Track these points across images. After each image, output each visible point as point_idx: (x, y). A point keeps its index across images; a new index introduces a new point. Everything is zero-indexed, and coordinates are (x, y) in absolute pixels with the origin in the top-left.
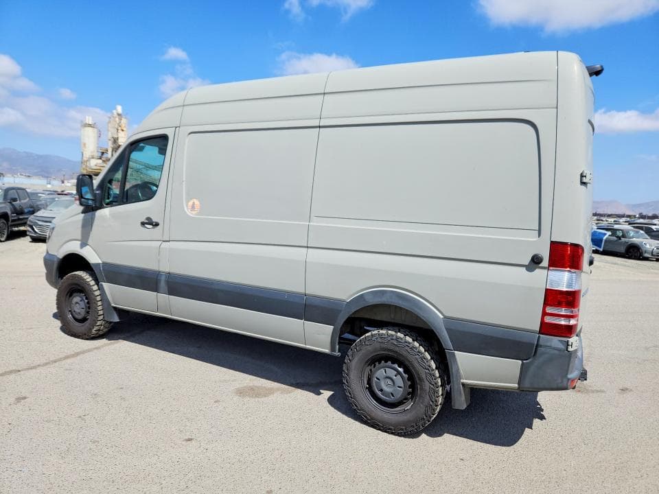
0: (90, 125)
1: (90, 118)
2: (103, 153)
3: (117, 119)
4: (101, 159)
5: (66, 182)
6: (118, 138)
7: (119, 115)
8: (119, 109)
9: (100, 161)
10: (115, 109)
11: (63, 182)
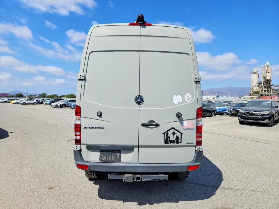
0: (255, 73)
1: (255, 70)
2: (260, 84)
3: (266, 68)
4: (259, 86)
5: (241, 97)
6: (266, 77)
7: (267, 66)
8: (268, 63)
9: (259, 87)
10: (266, 64)
11: (240, 98)
